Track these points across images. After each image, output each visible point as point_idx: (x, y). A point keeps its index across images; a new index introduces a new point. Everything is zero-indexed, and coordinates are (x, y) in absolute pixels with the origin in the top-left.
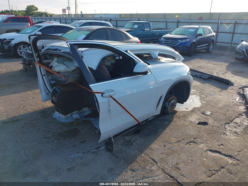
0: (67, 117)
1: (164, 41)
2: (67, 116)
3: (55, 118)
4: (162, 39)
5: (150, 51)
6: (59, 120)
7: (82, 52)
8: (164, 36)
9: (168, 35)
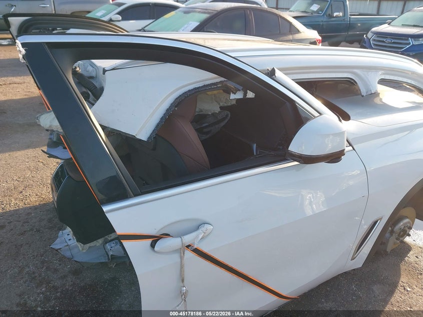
0: (90, 247)
1: (374, 40)
2: (92, 244)
3: (57, 250)
4: (370, 35)
5: (355, 70)
6: (68, 254)
7: (105, 71)
8: (374, 29)
9: (384, 28)
